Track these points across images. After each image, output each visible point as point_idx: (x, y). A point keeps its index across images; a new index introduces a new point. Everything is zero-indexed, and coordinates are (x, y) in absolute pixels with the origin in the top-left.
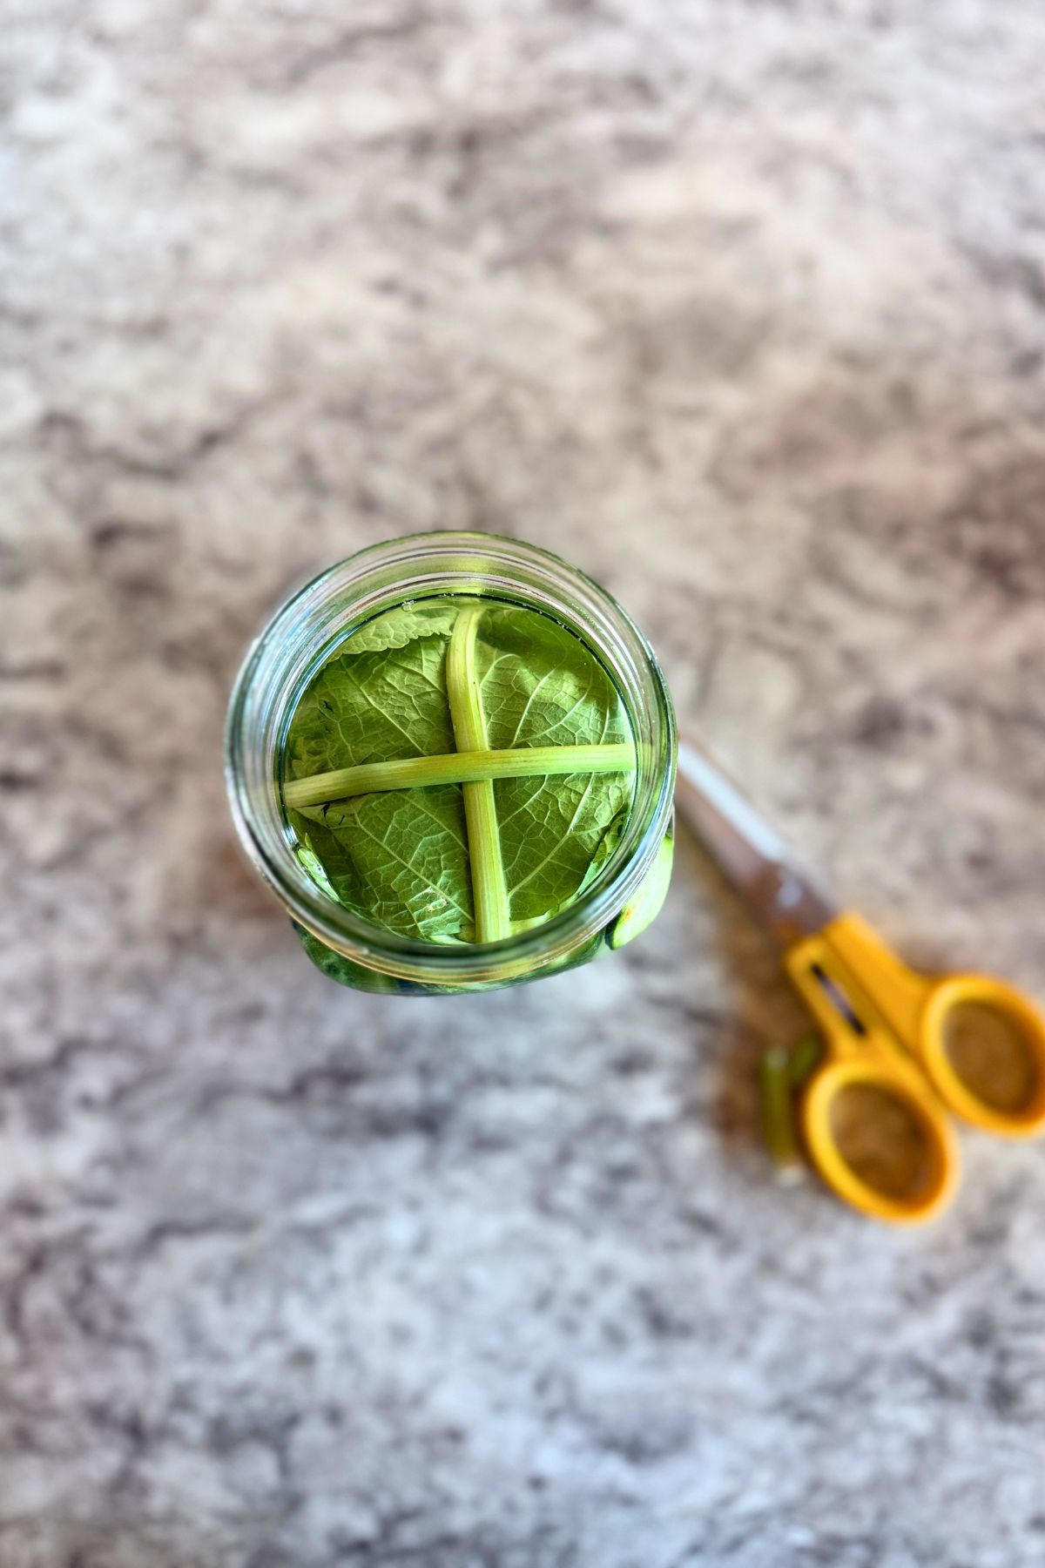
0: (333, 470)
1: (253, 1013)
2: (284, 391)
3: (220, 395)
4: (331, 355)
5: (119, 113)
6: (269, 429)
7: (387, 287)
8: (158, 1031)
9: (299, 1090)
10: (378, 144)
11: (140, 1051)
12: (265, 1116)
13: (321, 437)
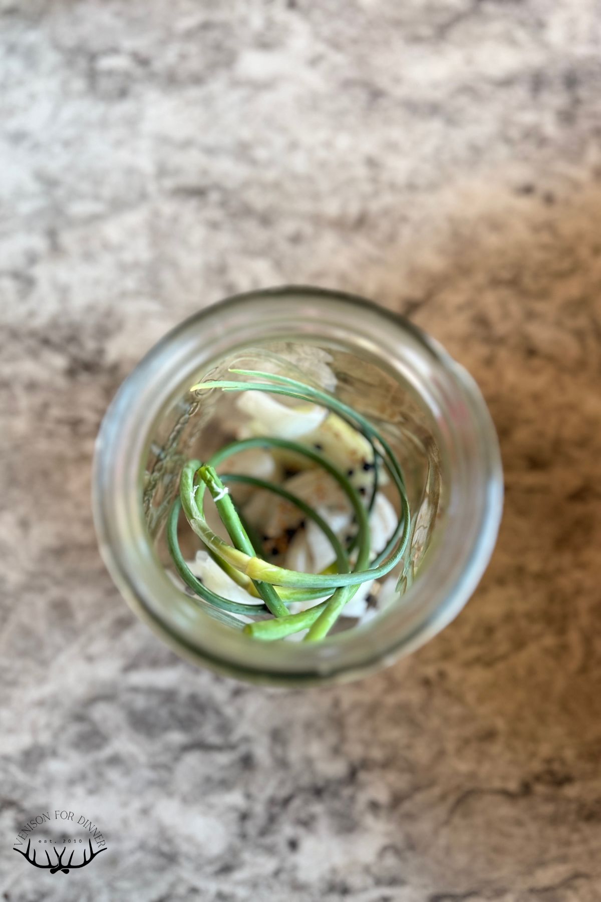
0: (501, 328)
1: (489, 735)
2: (463, 270)
3: (413, 273)
4: (492, 240)
5: (314, 62)
6: (452, 298)
7: (527, 190)
8: (422, 752)
9: (526, 789)
10: (507, 82)
11: (410, 768)
12: (505, 810)
13: (491, 301)
